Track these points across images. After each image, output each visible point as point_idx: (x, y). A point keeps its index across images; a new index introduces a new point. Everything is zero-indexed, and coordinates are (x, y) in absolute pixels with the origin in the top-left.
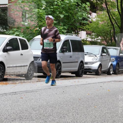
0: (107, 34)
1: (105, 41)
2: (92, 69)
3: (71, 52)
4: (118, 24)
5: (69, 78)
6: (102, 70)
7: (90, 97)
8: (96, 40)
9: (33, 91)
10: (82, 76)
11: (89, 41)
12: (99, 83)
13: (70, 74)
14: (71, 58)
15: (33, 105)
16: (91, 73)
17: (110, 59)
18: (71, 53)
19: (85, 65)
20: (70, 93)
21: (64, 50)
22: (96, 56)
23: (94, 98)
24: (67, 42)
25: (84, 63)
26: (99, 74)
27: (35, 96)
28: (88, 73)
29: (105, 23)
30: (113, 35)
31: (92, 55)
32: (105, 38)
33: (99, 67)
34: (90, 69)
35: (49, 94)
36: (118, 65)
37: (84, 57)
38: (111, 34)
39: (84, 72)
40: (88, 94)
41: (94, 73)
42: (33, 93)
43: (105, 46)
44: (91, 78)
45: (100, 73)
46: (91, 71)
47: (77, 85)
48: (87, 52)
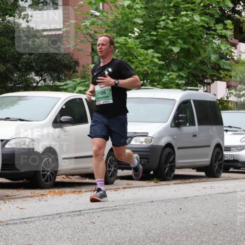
2: (240, 161)
3: (194, 125)
5: (192, 180)
9: (116, 208)
10: (218, 175)
11: (234, 102)
13: (193, 172)
14: (195, 137)
15: (116, 237)
16: (238, 169)
18: (196, 128)
19: (225, 153)
20: (194, 211)
21: (180, 121)
24: (186, 104)
25: (223, 149)
27: (121, 218)
28: (231, 170)
31: (241, 131)
34: (236, 161)
35: (150, 214)
37: (223, 135)
39: (223, 167)
40: (232, 214)
42: (116, 212)
44: (239, 179)
46: (239, 164)
47: (209, 195)
48: (230, 125)
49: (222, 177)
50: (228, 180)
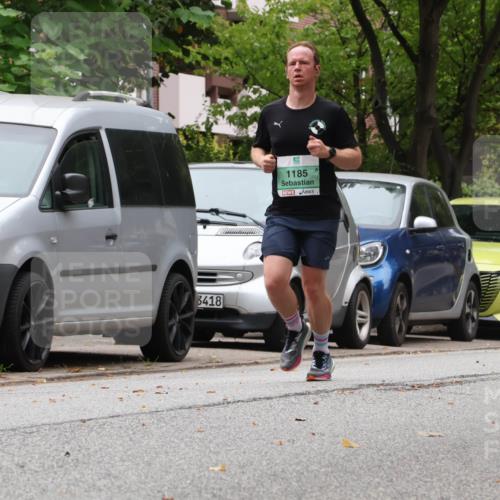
0: (338, 92)
2: (243, 312)
3: (111, 205)
4: (404, 33)
5: (102, 369)
7: (233, 487)
10: (180, 353)
11: (228, 137)
12: (286, 396)
13: (108, 346)
14: (112, 242)
16: (235, 337)
17: (355, 250)
18: (116, 213)
19: (198, 289)
20: (106, 459)
21: (69, 192)
23: (254, 488)
24: (85, 142)
25: (195, 277)
28: (217, 338)
29: (326, 21)
30: (370, 100)
31: (246, 224)
34: (231, 313)
36: (401, 284)
37: (195, 234)
38: (358, 95)
39: (192, 329)
40: (216, 469)
41: (260, 334)
44: (239, 365)
46: (241, 321)
47: (151, 413)
48: (214, 207)
49: (190, 360)
50: (207, 367)
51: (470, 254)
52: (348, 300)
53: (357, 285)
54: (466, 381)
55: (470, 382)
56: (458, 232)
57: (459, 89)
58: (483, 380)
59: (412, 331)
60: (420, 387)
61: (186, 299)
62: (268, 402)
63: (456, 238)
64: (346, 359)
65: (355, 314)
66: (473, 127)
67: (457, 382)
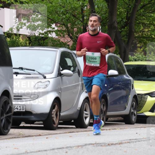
1: (69, 35)
2: (34, 113)
6: (62, 114)
8: (46, 33)
10: (6, 131)
11: (26, 35)
12: (53, 149)
22: (45, 78)
25: (12, 97)
26: (55, 126)
28: (23, 124)
31: (35, 74)
32: (67, 28)
33: (53, 107)
36: (103, 100)
37: (12, 78)
38: (83, 17)
39: (11, 121)
41: (42, 122)
43: (69, 48)
44: (32, 136)
45: (57, 122)
46: (33, 117)
48: (21, 67)
49: (10, 134)
50: (18, 137)
51: (133, 86)
52: (80, 107)
53: (84, 100)
54: (132, 142)
55: (134, 142)
56: (128, 76)
57: (127, 14)
58: (139, 141)
59: (108, 120)
60: (112, 144)
61: (9, 107)
62: (45, 152)
63: (126, 79)
64: (79, 133)
65: (83, 113)
66: (133, 30)
67: (128, 142)
